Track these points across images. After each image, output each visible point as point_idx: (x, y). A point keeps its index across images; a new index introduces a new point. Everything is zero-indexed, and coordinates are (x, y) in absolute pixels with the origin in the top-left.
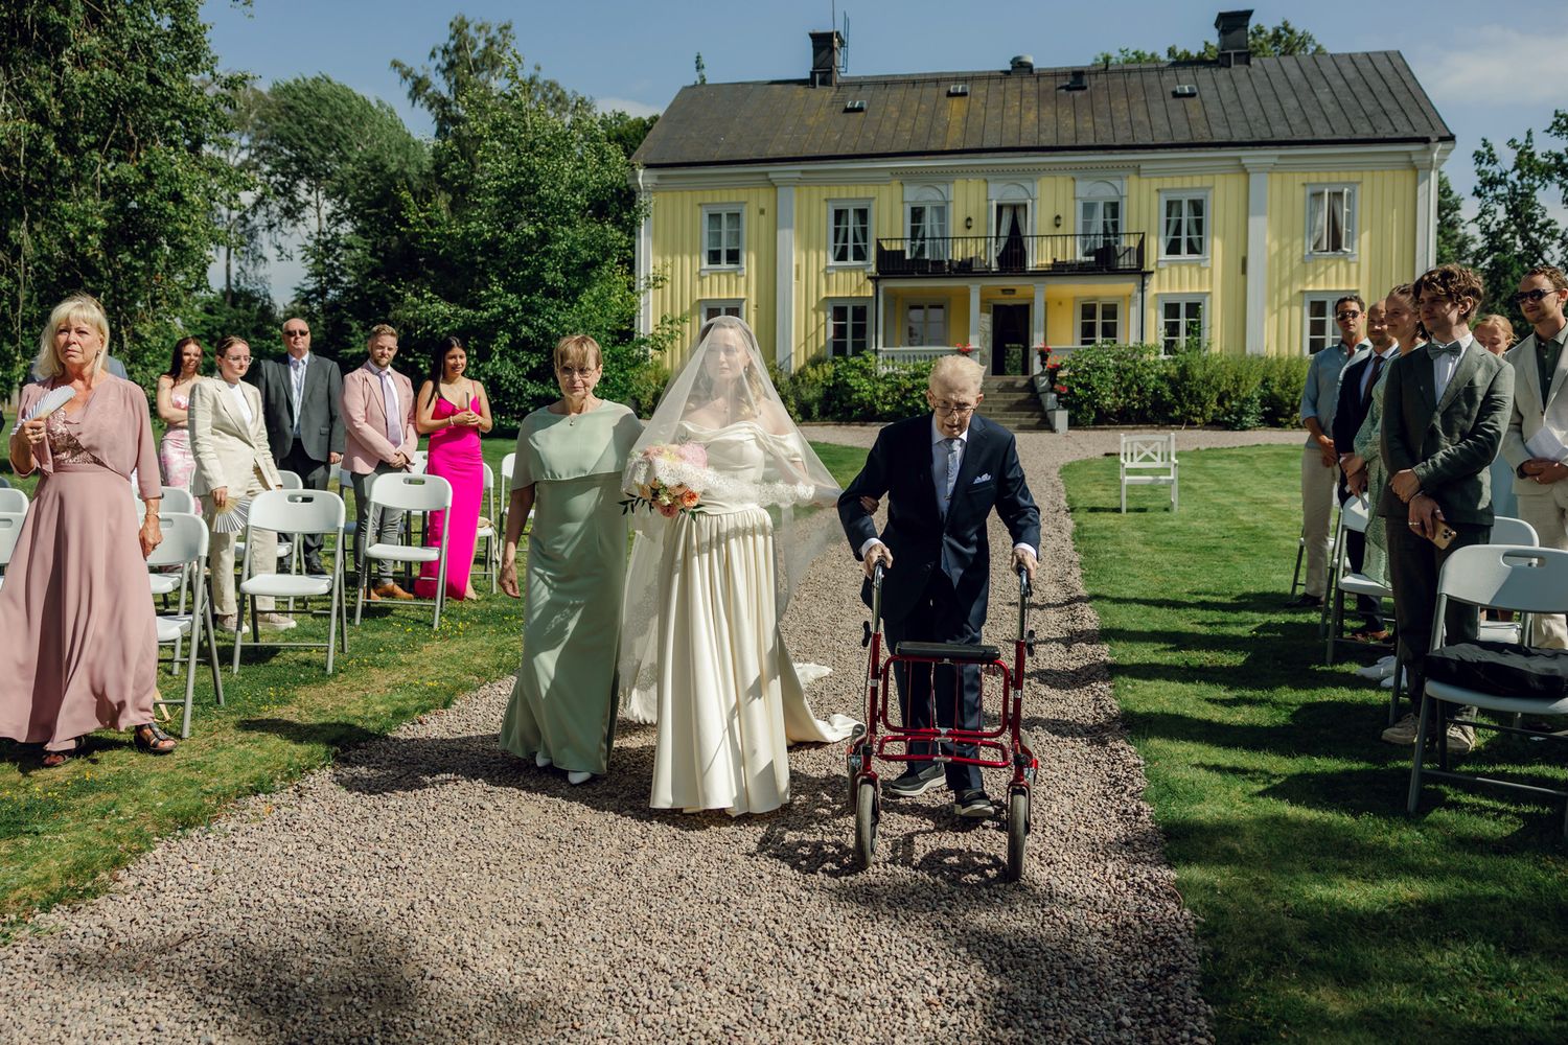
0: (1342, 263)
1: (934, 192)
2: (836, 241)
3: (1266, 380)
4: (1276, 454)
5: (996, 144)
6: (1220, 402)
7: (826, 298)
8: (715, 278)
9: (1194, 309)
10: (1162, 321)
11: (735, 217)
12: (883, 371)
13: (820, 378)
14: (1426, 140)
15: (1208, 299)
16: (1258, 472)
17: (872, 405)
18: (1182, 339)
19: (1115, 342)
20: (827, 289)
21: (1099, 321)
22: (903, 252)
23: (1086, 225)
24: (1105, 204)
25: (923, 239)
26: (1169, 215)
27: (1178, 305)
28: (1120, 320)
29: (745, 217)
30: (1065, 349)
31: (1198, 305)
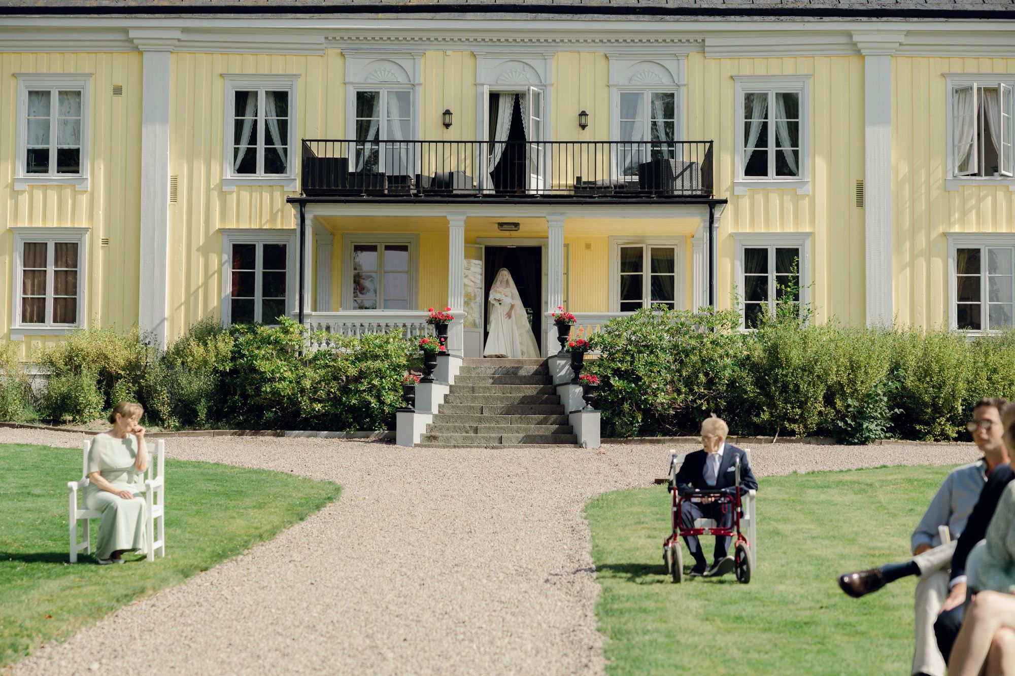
0: (1000, 194)
1: (393, 69)
2: (237, 140)
3: (895, 367)
4: (909, 481)
6: (829, 400)
7: (222, 231)
8: (39, 195)
9: (788, 257)
10: (741, 276)
11: (73, 96)
15: (808, 243)
16: (881, 507)
18: (771, 306)
19: (671, 307)
20: (223, 215)
21: (647, 274)
22: (345, 161)
23: (627, 125)
24: (656, 96)
25: (376, 141)
26: (749, 114)
27: (764, 252)
28: (679, 274)
29: (88, 98)
30: (595, 317)
31: (796, 252)
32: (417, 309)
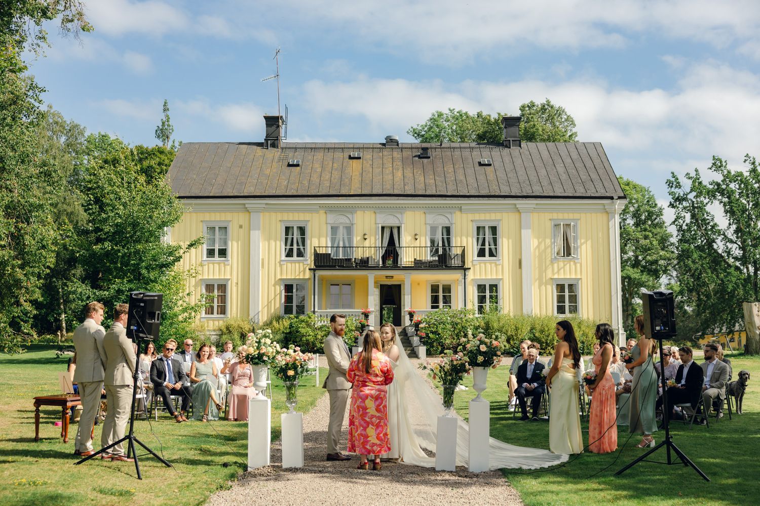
0: (572, 263)
1: (345, 218)
2: (286, 245)
5: (380, 192)
6: (508, 341)
7: (281, 279)
8: (211, 266)
9: (494, 287)
10: (476, 294)
11: (224, 229)
12: (319, 324)
13: (282, 328)
14: (612, 198)
15: (501, 282)
17: (314, 344)
18: (487, 305)
19: (450, 307)
20: (281, 274)
21: (441, 294)
22: (329, 254)
23: (433, 239)
24: (443, 228)
25: (338, 247)
26: (478, 234)
27: (485, 285)
28: (453, 294)
29: (230, 230)
30: (423, 311)
31: (496, 286)
32: (354, 309)
